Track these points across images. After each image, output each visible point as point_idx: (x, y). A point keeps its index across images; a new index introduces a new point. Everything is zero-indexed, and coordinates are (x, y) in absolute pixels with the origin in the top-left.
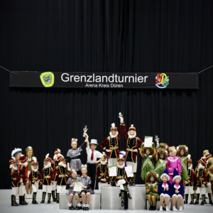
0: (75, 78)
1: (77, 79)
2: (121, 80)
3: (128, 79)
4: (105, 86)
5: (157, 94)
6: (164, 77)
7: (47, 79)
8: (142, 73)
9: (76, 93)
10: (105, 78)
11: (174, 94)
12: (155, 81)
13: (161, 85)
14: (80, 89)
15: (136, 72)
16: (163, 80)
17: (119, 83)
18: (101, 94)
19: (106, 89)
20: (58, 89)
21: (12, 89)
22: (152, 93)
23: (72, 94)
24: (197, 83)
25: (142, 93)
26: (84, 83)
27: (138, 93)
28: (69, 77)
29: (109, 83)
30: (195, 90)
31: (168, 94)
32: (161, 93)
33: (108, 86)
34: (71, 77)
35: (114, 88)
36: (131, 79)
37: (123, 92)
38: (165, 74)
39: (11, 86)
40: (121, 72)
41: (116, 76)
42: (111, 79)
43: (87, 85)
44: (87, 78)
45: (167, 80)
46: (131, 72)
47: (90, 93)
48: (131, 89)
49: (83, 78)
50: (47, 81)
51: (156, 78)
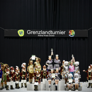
0: (33, 33)
1: (34, 33)
2: (54, 33)
3: (57, 33)
4: (46, 36)
5: (69, 39)
6: (73, 32)
7: (21, 33)
8: (63, 30)
9: (34, 39)
10: (46, 32)
11: (77, 39)
12: (69, 34)
13: (71, 35)
14: (35, 37)
15: (60, 30)
16: (72, 33)
17: (52, 35)
18: (45, 39)
19: (47, 37)
20: (26, 37)
21: (5, 37)
22: (68, 39)
23: (32, 39)
24: (88, 34)
25: (63, 39)
26: (37, 35)
27: (61, 39)
28: (31, 32)
29: (48, 34)
30: (87, 38)
31: (74, 39)
32: (71, 39)
33: (48, 36)
34: (32, 32)
35: (50, 37)
36: (58, 32)
37: (55, 39)
38: (73, 31)
39: (5, 36)
40: (54, 30)
41: (51, 32)
42: (49, 33)
43: (38, 35)
44: (39, 32)
45: (74, 33)
46: (58, 30)
47: (40, 39)
48: (58, 37)
49: (37, 32)
50: (21, 34)
51: (69, 32)
